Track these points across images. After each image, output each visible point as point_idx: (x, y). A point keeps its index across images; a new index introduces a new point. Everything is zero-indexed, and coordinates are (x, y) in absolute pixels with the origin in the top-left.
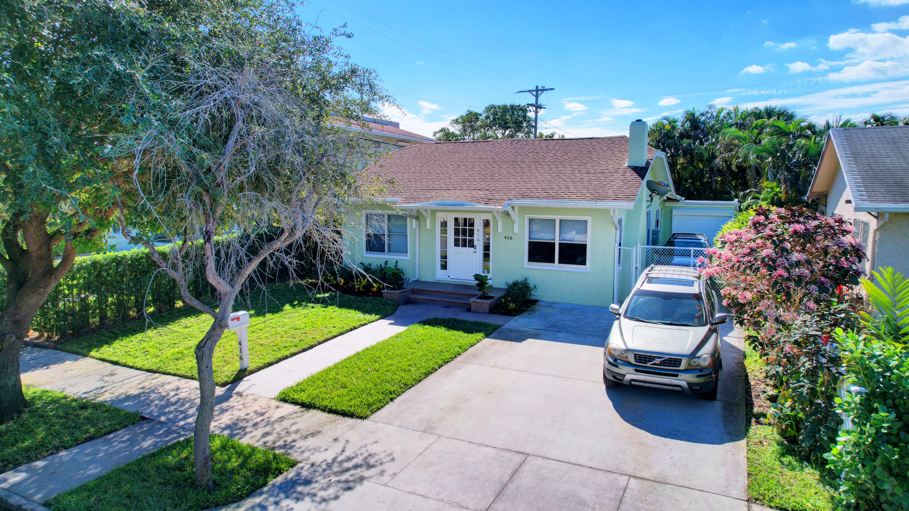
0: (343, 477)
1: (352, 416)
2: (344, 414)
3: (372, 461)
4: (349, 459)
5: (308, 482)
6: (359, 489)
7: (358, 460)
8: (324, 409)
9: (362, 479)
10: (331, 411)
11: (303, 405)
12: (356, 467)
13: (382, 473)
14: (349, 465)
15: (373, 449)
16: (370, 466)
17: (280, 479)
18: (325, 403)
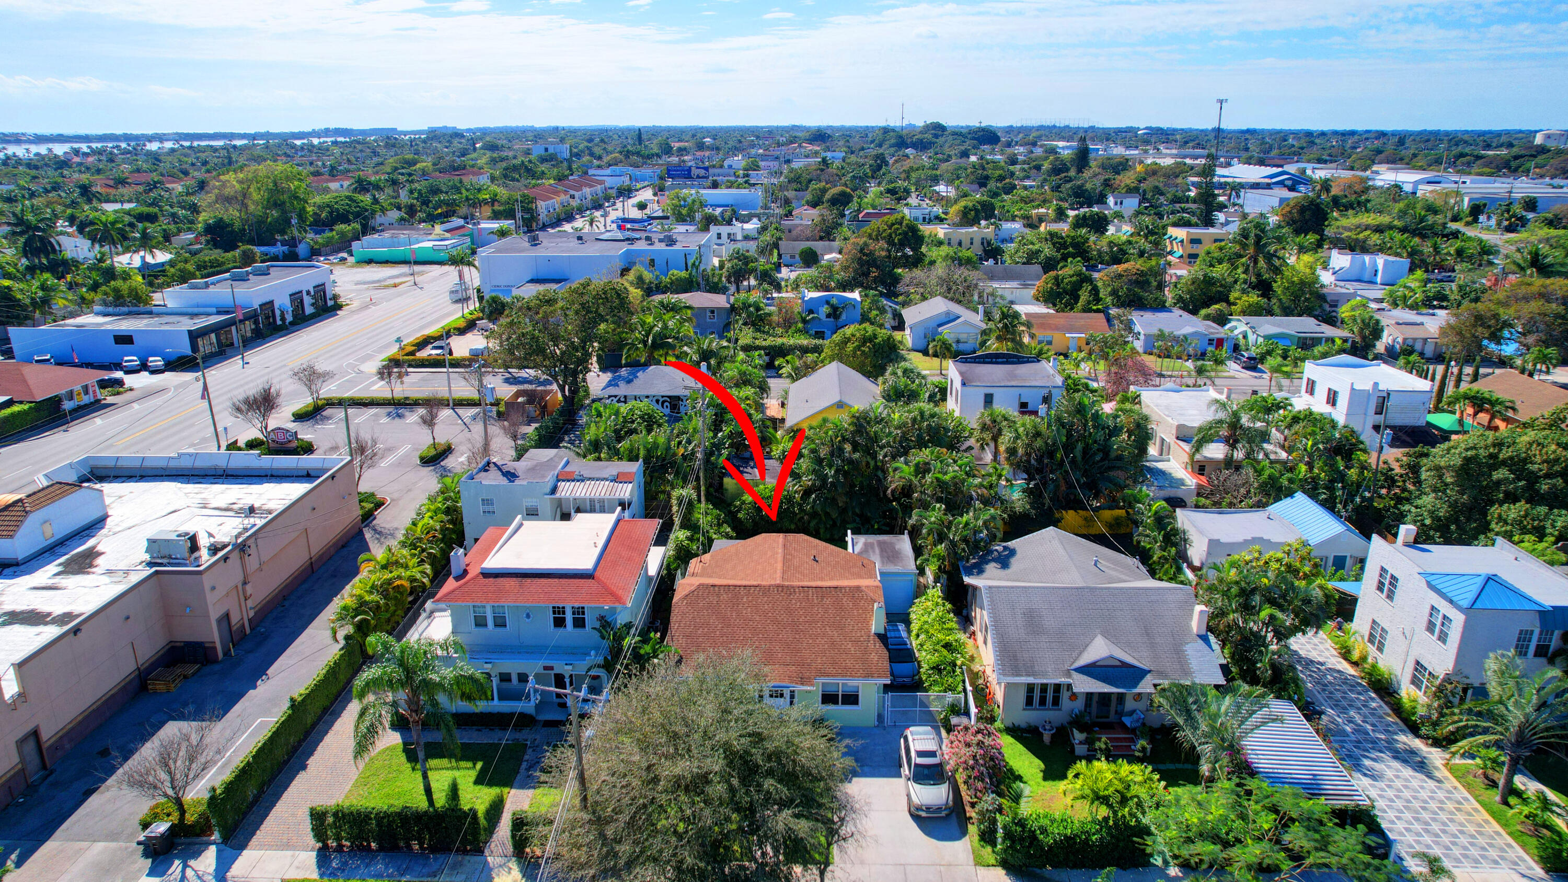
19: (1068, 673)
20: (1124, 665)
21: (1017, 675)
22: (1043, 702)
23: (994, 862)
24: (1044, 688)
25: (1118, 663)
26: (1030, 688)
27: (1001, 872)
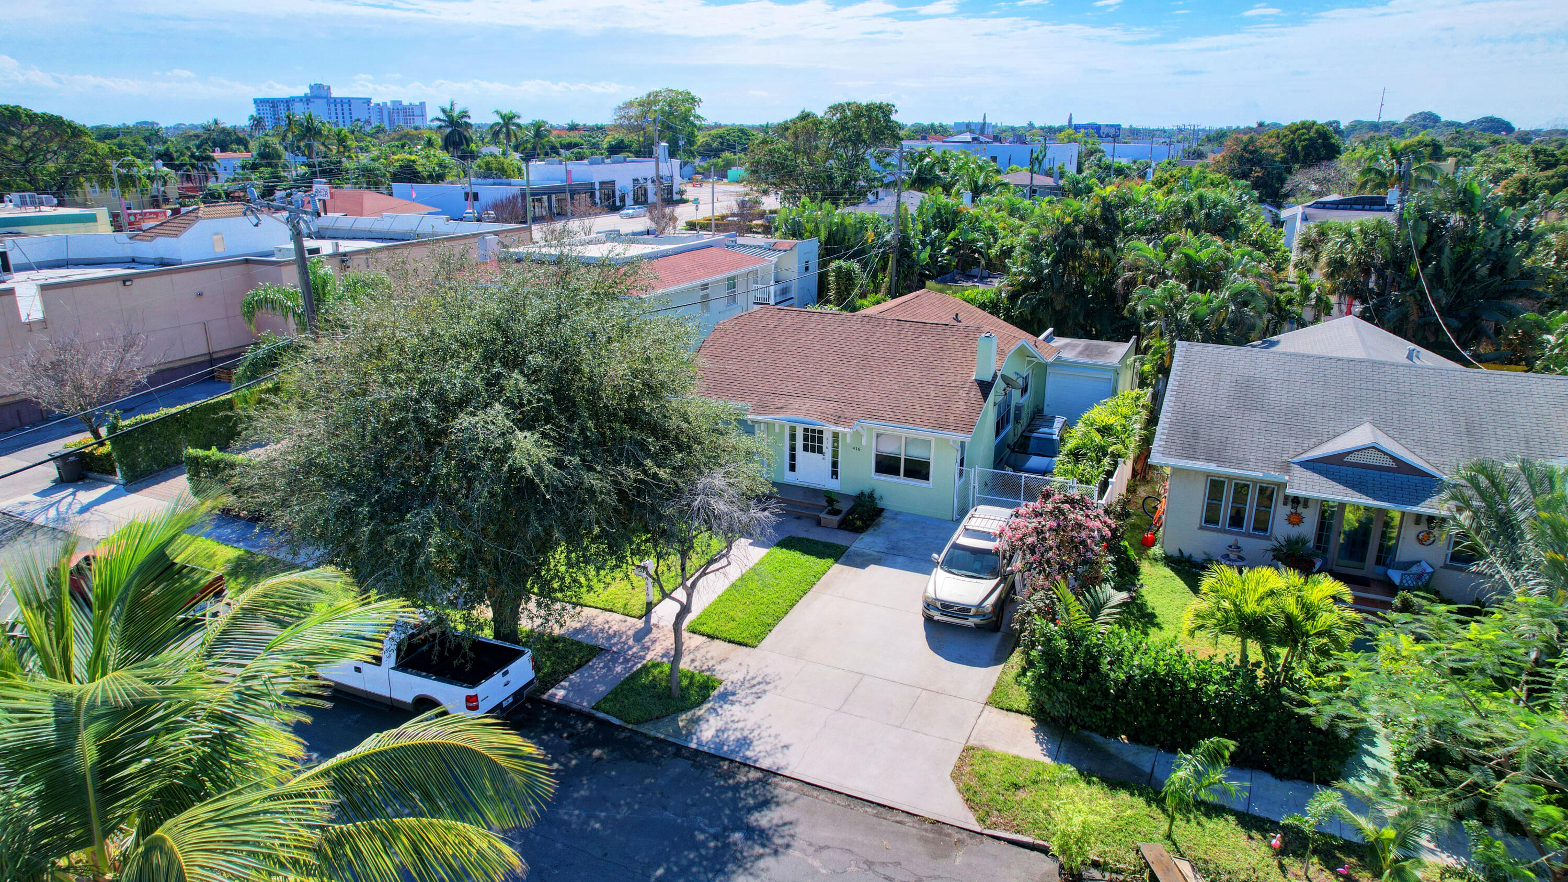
0: (755, 690)
1: (746, 645)
2: (740, 644)
3: (768, 679)
4: (753, 678)
5: (734, 694)
6: (765, 698)
7: (759, 679)
8: (725, 640)
9: (765, 691)
10: (730, 642)
11: (709, 636)
12: (759, 683)
13: (776, 687)
14: (755, 682)
15: (767, 671)
16: (767, 683)
17: (716, 692)
18: (725, 635)
19: (1286, 467)
20: (1402, 467)
21: (1188, 458)
22: (1237, 520)
23: (1022, 706)
24: (1241, 488)
25: (1389, 463)
26: (1216, 486)
27: (1027, 723)
